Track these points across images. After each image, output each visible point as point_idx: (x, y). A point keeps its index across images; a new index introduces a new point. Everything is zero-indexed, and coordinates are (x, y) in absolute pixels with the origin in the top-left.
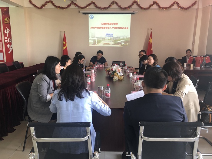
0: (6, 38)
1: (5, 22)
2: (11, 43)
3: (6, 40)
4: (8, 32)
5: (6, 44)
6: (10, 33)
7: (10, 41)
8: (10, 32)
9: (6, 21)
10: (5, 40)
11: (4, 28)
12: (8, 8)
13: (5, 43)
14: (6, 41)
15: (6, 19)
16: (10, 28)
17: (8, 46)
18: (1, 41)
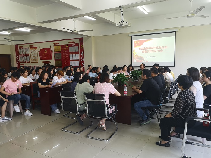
0: (81, 58)
1: (81, 48)
2: (84, 62)
4: (82, 54)
5: (81, 62)
10: (81, 59)
11: (81, 52)
12: (82, 38)
16: (83, 52)
17: (83, 64)
18: (78, 60)
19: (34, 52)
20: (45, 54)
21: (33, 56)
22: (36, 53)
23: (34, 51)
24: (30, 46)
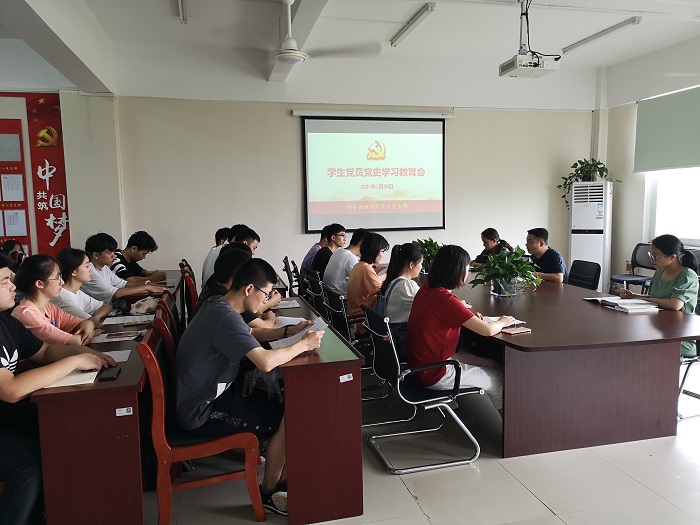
1: (41, 143)
2: (58, 213)
3: (42, 200)
4: (49, 175)
5: (41, 216)
7: (57, 205)
9: (43, 139)
10: (36, 202)
11: (37, 162)
13: (37, 212)
14: (42, 206)
15: (43, 133)
17: (50, 222)
18: (23, 205)
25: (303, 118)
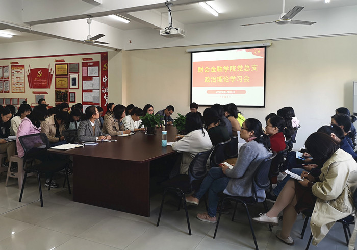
0: (103, 87)
1: (104, 69)
2: (107, 94)
3: (103, 89)
4: (105, 80)
5: (103, 95)
6: (107, 82)
7: (107, 91)
8: (107, 80)
11: (103, 76)
12: (106, 53)
13: (102, 93)
14: (103, 91)
15: (105, 66)
16: (107, 76)
17: (105, 97)
19: (19, 75)
20: (38, 78)
21: (16, 81)
22: (23, 76)
23: (18, 72)
24: (12, 63)
25: (192, 52)
